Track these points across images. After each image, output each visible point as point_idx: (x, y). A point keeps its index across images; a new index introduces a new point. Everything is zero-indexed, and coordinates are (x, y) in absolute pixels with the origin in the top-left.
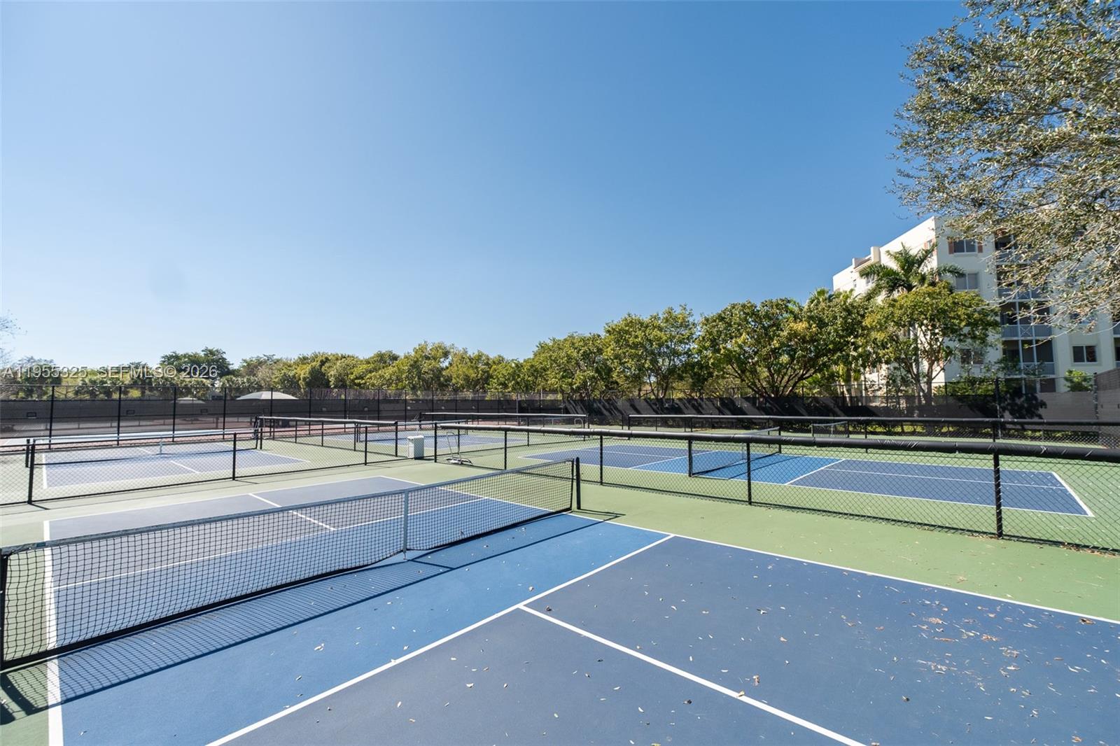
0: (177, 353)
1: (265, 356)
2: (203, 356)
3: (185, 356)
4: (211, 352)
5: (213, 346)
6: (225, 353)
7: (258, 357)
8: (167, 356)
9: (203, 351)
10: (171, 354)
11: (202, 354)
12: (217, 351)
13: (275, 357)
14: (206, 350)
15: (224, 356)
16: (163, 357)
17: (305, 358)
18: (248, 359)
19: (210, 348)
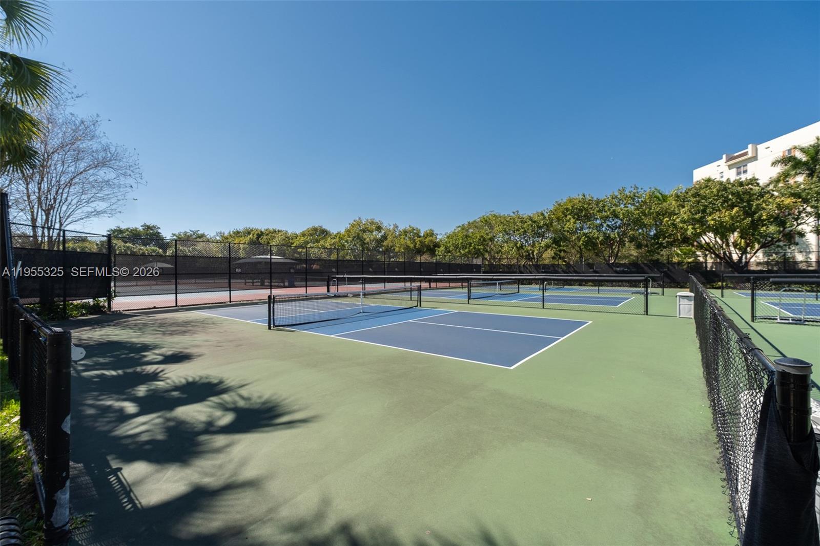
0: (121, 227)
1: (191, 231)
2: (142, 230)
3: (127, 230)
4: (149, 227)
5: (150, 223)
6: (159, 228)
7: (185, 231)
8: (112, 230)
9: (142, 226)
10: (116, 228)
11: (141, 229)
12: (153, 226)
13: (199, 232)
14: (145, 225)
15: (159, 231)
16: (108, 231)
17: (238, 232)
18: (177, 233)
19: (148, 224)
